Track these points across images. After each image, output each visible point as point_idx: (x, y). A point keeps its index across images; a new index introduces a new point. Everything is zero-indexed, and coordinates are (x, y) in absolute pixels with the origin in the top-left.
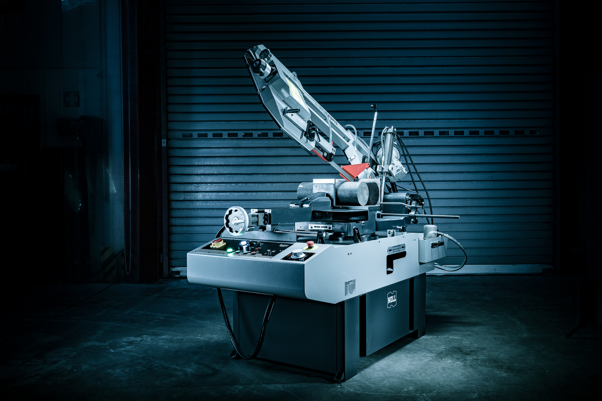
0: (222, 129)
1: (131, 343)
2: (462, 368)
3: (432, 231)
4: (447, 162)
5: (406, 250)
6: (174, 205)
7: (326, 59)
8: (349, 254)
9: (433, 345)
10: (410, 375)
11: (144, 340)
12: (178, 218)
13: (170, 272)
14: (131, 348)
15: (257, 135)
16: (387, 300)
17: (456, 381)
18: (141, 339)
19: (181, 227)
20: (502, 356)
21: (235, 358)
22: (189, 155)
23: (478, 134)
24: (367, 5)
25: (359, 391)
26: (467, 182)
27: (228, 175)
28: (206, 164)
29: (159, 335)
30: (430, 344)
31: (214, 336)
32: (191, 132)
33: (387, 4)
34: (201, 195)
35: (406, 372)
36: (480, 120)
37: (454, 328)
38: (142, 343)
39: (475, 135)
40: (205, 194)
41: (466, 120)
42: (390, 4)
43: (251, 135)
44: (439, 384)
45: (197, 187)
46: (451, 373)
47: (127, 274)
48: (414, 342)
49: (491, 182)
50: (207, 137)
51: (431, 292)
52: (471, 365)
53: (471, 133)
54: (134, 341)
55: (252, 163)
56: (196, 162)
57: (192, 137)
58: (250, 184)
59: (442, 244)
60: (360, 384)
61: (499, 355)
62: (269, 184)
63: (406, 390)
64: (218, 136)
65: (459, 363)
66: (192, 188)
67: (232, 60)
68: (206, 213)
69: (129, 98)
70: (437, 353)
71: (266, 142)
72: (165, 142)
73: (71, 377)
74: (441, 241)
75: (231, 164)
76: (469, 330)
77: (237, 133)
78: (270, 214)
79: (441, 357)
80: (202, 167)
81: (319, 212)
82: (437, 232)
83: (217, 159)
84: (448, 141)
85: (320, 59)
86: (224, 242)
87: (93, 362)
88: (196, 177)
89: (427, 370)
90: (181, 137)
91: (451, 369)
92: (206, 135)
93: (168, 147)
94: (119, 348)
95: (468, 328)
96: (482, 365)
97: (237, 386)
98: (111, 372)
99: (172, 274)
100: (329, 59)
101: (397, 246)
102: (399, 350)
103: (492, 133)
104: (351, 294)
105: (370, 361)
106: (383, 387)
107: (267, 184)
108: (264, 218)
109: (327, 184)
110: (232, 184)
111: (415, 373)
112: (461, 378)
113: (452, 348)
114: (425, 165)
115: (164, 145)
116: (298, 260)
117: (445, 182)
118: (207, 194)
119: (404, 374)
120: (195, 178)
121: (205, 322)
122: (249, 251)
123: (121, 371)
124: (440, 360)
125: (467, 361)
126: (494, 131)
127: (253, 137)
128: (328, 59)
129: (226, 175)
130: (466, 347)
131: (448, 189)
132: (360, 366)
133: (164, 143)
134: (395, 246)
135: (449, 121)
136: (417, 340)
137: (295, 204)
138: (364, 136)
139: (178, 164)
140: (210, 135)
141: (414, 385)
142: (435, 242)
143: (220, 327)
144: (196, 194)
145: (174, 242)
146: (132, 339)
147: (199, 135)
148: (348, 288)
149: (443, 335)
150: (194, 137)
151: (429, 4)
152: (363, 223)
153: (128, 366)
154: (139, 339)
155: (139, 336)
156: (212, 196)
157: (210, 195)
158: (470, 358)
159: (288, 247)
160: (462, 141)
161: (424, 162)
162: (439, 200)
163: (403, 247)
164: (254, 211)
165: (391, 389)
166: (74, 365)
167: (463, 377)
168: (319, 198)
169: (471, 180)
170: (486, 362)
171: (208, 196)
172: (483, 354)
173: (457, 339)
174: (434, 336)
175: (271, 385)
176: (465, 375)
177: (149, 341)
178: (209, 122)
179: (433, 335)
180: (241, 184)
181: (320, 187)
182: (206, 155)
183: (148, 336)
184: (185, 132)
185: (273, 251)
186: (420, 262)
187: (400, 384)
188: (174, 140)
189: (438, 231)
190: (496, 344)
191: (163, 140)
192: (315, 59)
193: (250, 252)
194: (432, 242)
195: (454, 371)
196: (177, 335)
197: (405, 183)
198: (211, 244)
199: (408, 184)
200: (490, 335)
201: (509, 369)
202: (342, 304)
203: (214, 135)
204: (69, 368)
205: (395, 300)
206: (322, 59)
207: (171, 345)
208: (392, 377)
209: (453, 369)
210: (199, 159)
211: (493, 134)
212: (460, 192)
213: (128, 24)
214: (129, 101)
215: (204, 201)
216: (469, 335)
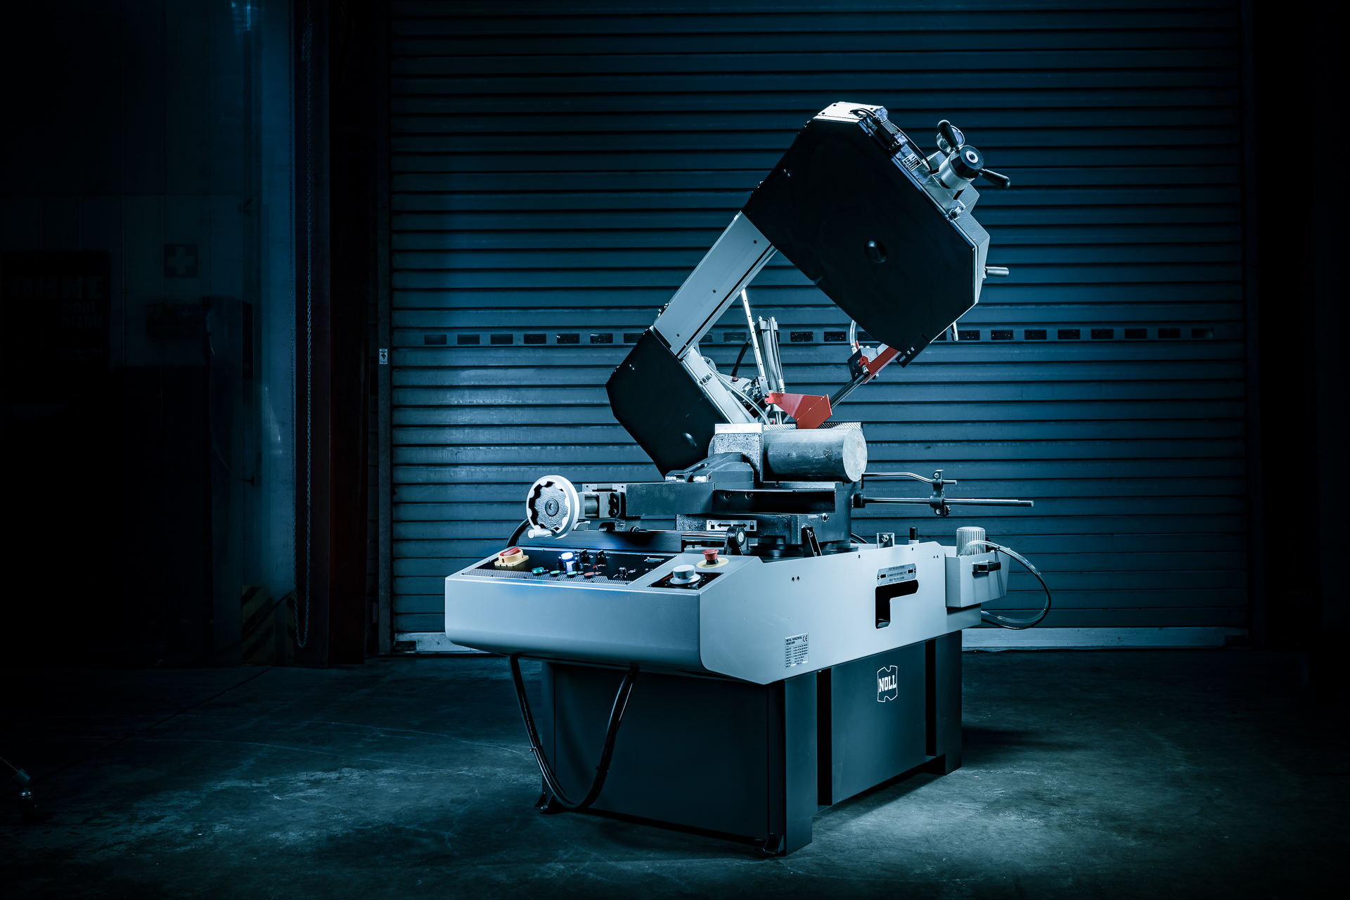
0: (511, 325)
1: (316, 783)
2: (1042, 830)
3: (975, 541)
4: (1009, 399)
5: (918, 577)
6: (406, 494)
7: (741, 172)
8: (793, 579)
9: (979, 788)
10: (927, 844)
11: (344, 776)
12: (413, 523)
13: (395, 643)
14: (319, 793)
15: (589, 339)
16: (876, 686)
17: (1028, 855)
18: (338, 775)
19: (420, 542)
20: (1128, 807)
21: (546, 812)
22: (439, 384)
23: (1078, 338)
24: (830, 54)
25: (816, 873)
26: (1054, 444)
27: (525, 428)
28: (475, 403)
29: (377, 768)
30: (972, 786)
31: (499, 769)
32: (443, 333)
33: (875, 54)
34: (463, 473)
35: (918, 838)
36: (1080, 306)
37: (1025, 754)
38: (341, 782)
39: (1071, 339)
40: (473, 470)
41: (1051, 306)
42: (880, 54)
43: (575, 338)
44: (991, 861)
45: (456, 454)
46: (1018, 840)
47: (300, 645)
48: (936, 781)
49: (1108, 443)
50: (479, 343)
51: (975, 684)
52: (1061, 826)
53: (1062, 334)
54: (323, 779)
55: (578, 402)
56: (454, 398)
57: (446, 344)
58: (573, 447)
59: (996, 566)
60: (818, 862)
61: (1122, 805)
62: (616, 447)
63: (918, 872)
64: (501, 341)
65: (1034, 822)
66: (445, 455)
67: (535, 174)
68: (475, 512)
69: (309, 256)
70: (986, 802)
71: (610, 355)
72: (386, 354)
73: (193, 847)
74: (993, 560)
75: (530, 402)
76: (1058, 758)
77: (545, 335)
78: (622, 494)
79: (996, 809)
80: (468, 410)
81: (727, 493)
82: (984, 543)
83: (500, 391)
84: (1012, 352)
85: (726, 172)
86: (524, 554)
87: (237, 818)
88: (454, 432)
89: (964, 835)
90: (421, 342)
91: (1017, 832)
92: (476, 339)
93: (393, 367)
94: (291, 793)
95: (1056, 755)
96: (1085, 826)
97: (552, 864)
98: (278, 838)
99: (399, 648)
100: (748, 172)
101: (897, 568)
102: (903, 796)
103: (1109, 334)
104: (800, 666)
105: (839, 818)
106: (867, 866)
107: (611, 447)
108: (611, 502)
109: (745, 435)
110: (534, 448)
111: (937, 840)
112: (1038, 849)
113: (1019, 792)
114: (961, 406)
115: (383, 360)
116: (684, 586)
117: (1005, 444)
118: (478, 469)
119: (914, 841)
120: (452, 435)
121: (477, 743)
122: (580, 572)
123: (300, 835)
124: (993, 815)
125: (1052, 818)
126: (1112, 331)
127: (580, 344)
128: (745, 172)
129: (520, 428)
130: (1051, 790)
131: (1012, 458)
132: (819, 827)
133: (384, 356)
134: (894, 568)
135: (1014, 307)
136: (944, 777)
137: (678, 477)
138: (825, 341)
139: (413, 404)
140: (485, 339)
141: (935, 862)
142: (981, 563)
143: (511, 752)
144: (453, 469)
145: (403, 577)
146: (319, 775)
147: (462, 340)
148: (792, 652)
149: (1001, 768)
150: (449, 344)
151: (967, 53)
152: (825, 518)
153: (314, 827)
154: (333, 775)
155: (334, 770)
156: (489, 474)
157: (483, 472)
158: (1059, 811)
159: (663, 562)
160: (1041, 352)
161: (958, 400)
162: (993, 483)
163: (910, 571)
164: (589, 490)
165: (886, 870)
166: (197, 825)
167: (1043, 848)
168: (728, 463)
169: (1063, 438)
170: (1094, 819)
171: (479, 474)
172: (1086, 805)
173: (1033, 776)
174: (981, 770)
175: (625, 863)
176: (1048, 844)
177: (356, 780)
178: (482, 311)
179: (979, 768)
180: (553, 447)
181: (731, 441)
182: (477, 383)
183: (353, 770)
184: (429, 333)
185: (632, 571)
186: (948, 606)
187: (905, 860)
188: (406, 350)
189: (987, 539)
190: (1117, 785)
191: (380, 350)
192: (716, 172)
193: (582, 574)
194: (974, 563)
195: (1023, 837)
196: (417, 768)
197: (917, 445)
198: (497, 559)
199: (923, 447)
200: (1103, 768)
201: (1143, 833)
202: (779, 685)
203: (494, 339)
204: (187, 830)
205: (895, 686)
206: (731, 172)
207: (404, 786)
208: (890, 848)
209: (1020, 832)
210: (459, 392)
211: (1111, 337)
212: (1038, 464)
213: (309, 96)
214: (309, 263)
215: (471, 486)
216: (1057, 768)
